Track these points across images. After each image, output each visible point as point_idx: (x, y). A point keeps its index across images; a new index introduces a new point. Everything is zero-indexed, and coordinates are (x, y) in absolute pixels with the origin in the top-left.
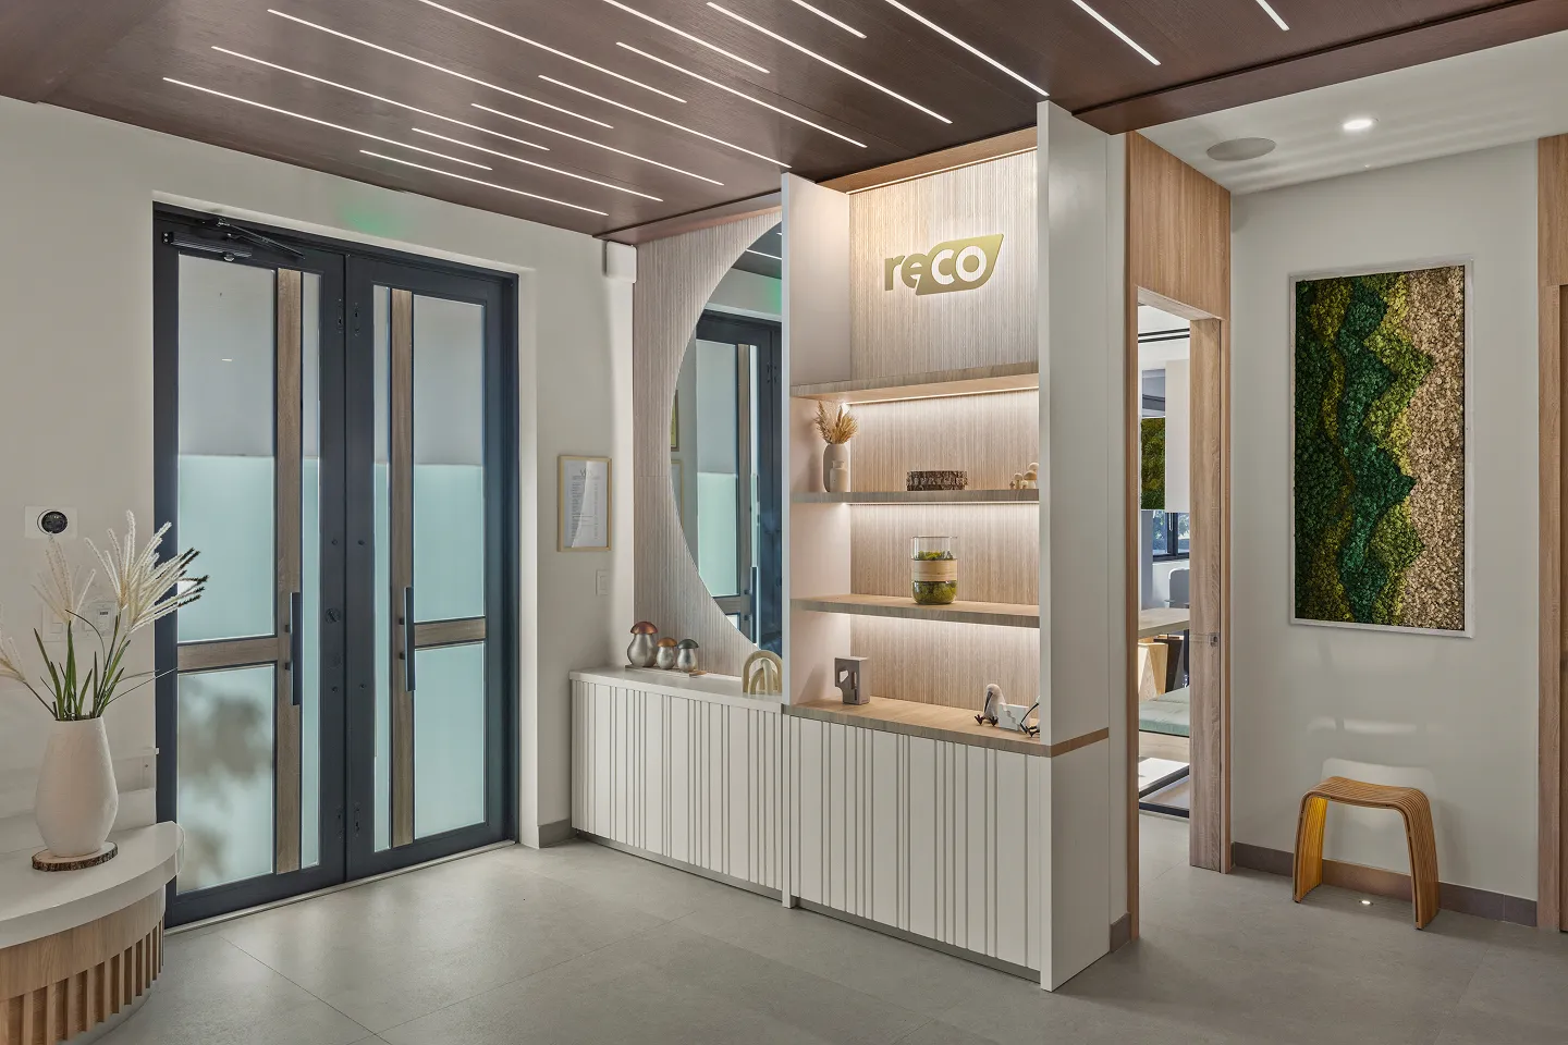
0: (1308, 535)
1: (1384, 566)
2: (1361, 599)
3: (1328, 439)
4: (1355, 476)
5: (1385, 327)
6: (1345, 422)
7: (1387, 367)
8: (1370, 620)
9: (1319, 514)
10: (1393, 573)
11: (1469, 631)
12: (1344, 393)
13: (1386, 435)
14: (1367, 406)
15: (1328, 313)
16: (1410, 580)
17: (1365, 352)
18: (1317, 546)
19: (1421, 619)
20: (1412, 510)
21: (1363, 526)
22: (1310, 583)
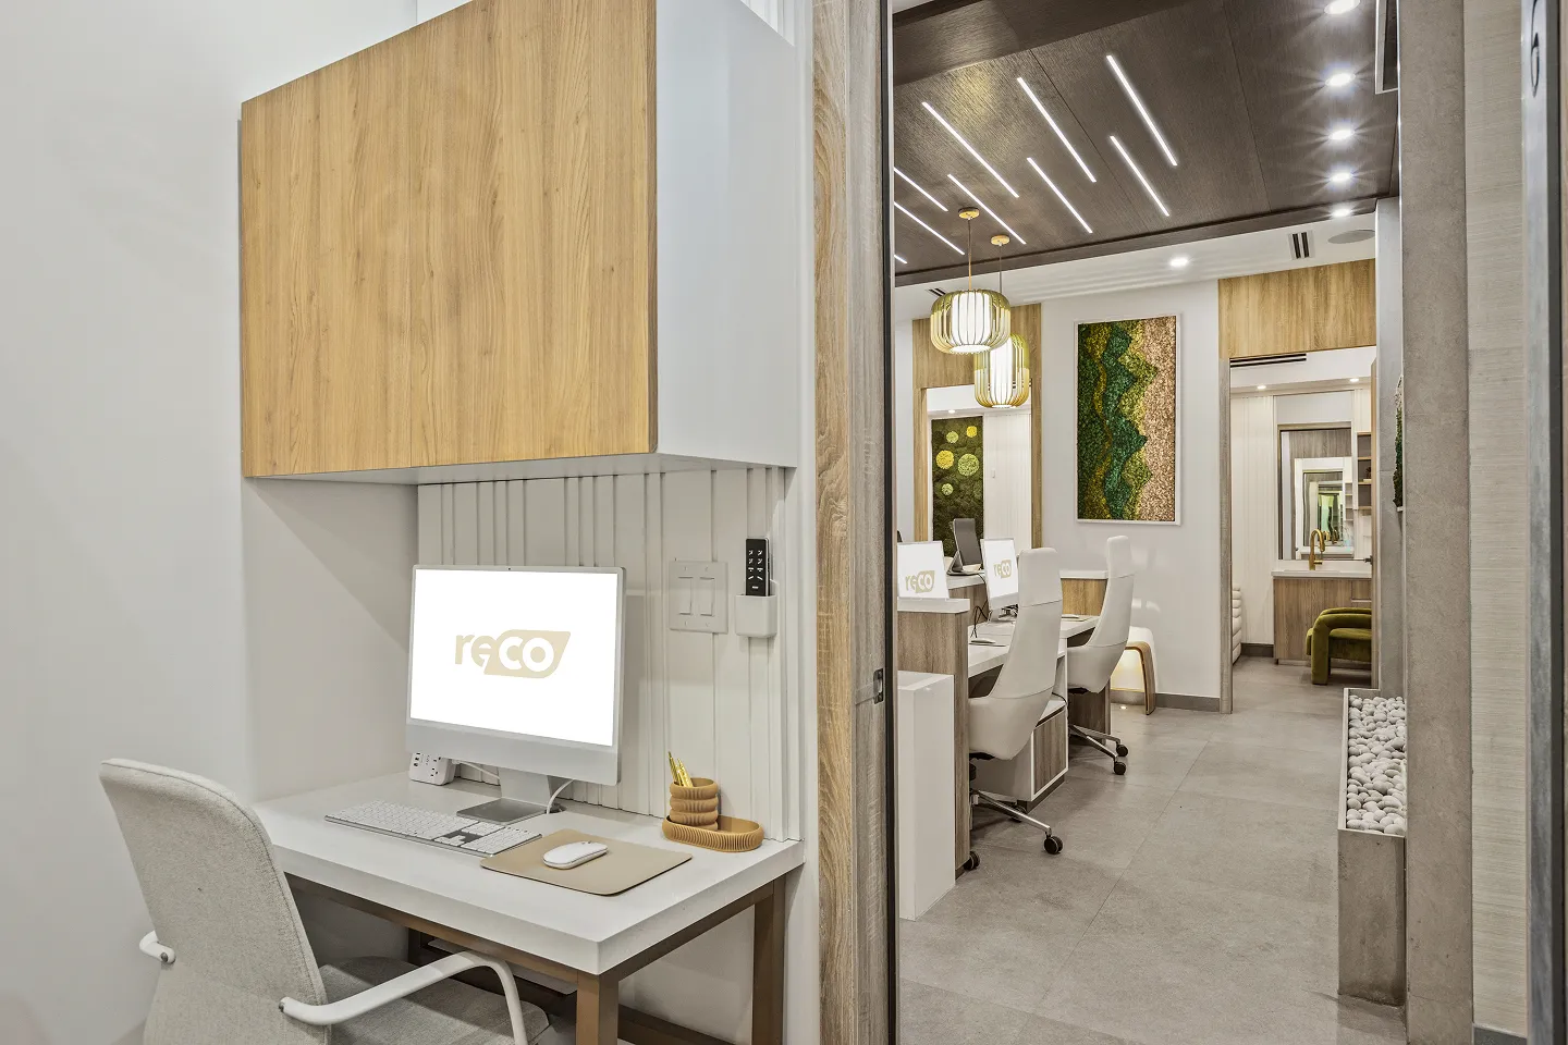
1: (1130, 487)
2: (1116, 506)
3: (1097, 416)
4: (1113, 436)
5: (1130, 351)
6: (1107, 405)
7: (1131, 374)
8: (1121, 518)
9: (1092, 459)
11: (1177, 522)
12: (1106, 389)
13: (1130, 412)
14: (1120, 396)
15: (1097, 343)
16: (1144, 494)
17: (1119, 365)
19: (1151, 515)
20: (1145, 455)
21: (1117, 465)
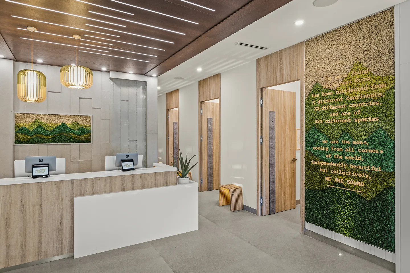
0: (74, 141)
10: (81, 126)
18: (76, 139)
22: (84, 140)
